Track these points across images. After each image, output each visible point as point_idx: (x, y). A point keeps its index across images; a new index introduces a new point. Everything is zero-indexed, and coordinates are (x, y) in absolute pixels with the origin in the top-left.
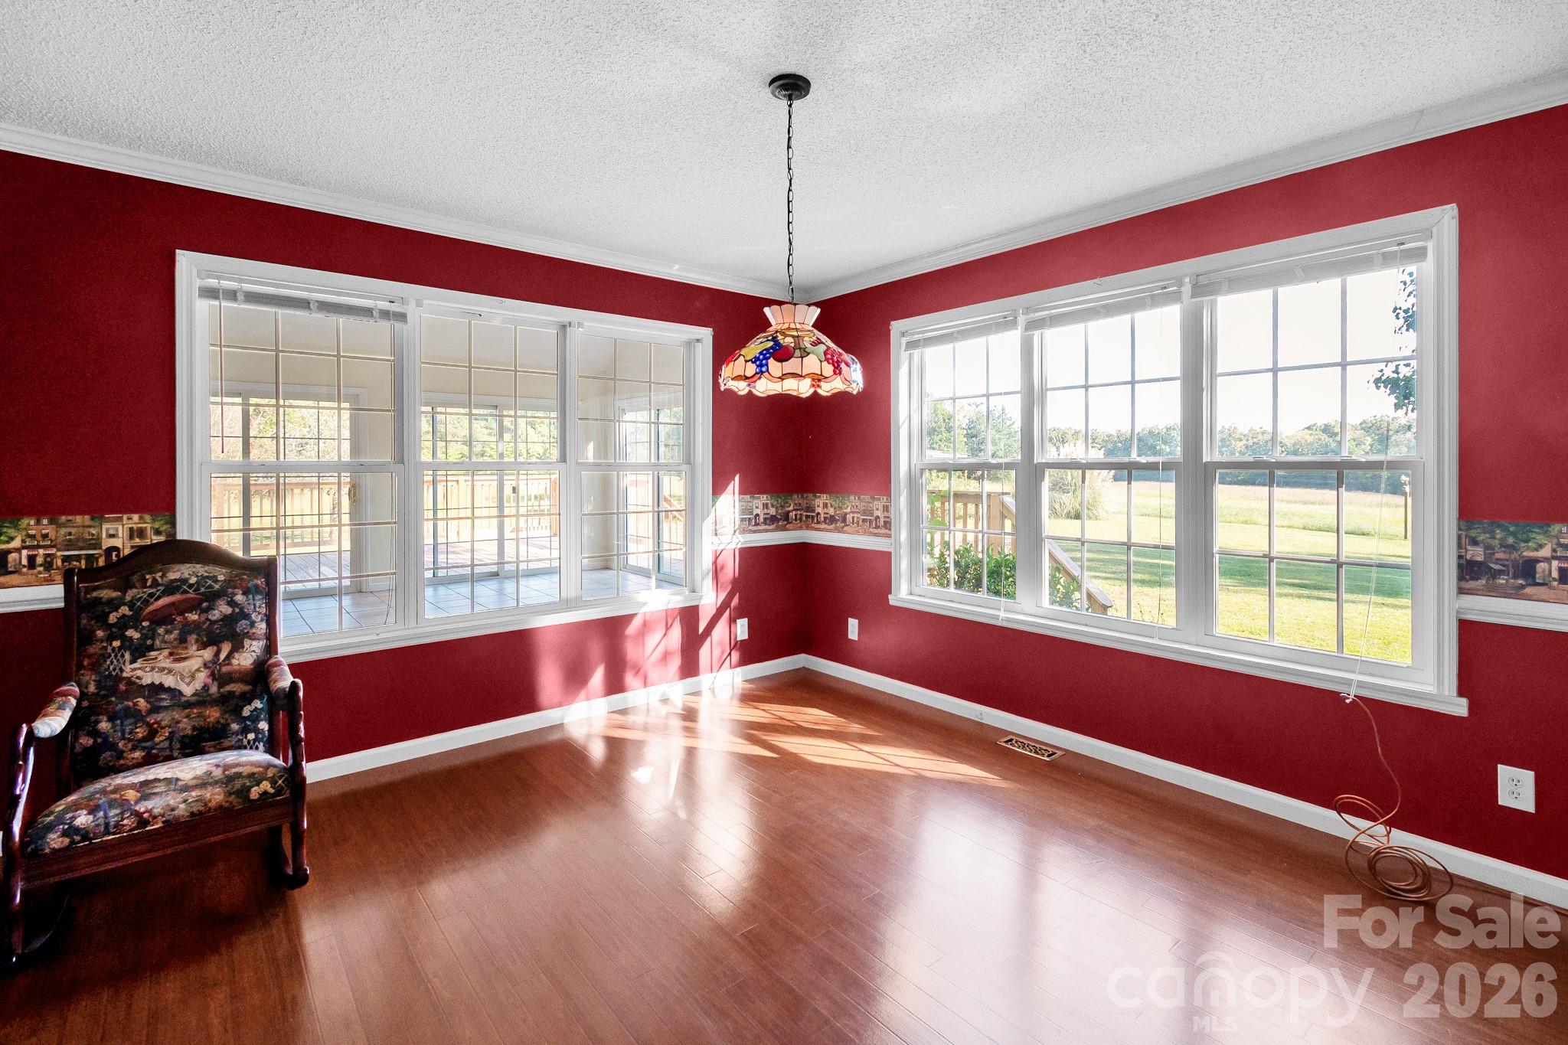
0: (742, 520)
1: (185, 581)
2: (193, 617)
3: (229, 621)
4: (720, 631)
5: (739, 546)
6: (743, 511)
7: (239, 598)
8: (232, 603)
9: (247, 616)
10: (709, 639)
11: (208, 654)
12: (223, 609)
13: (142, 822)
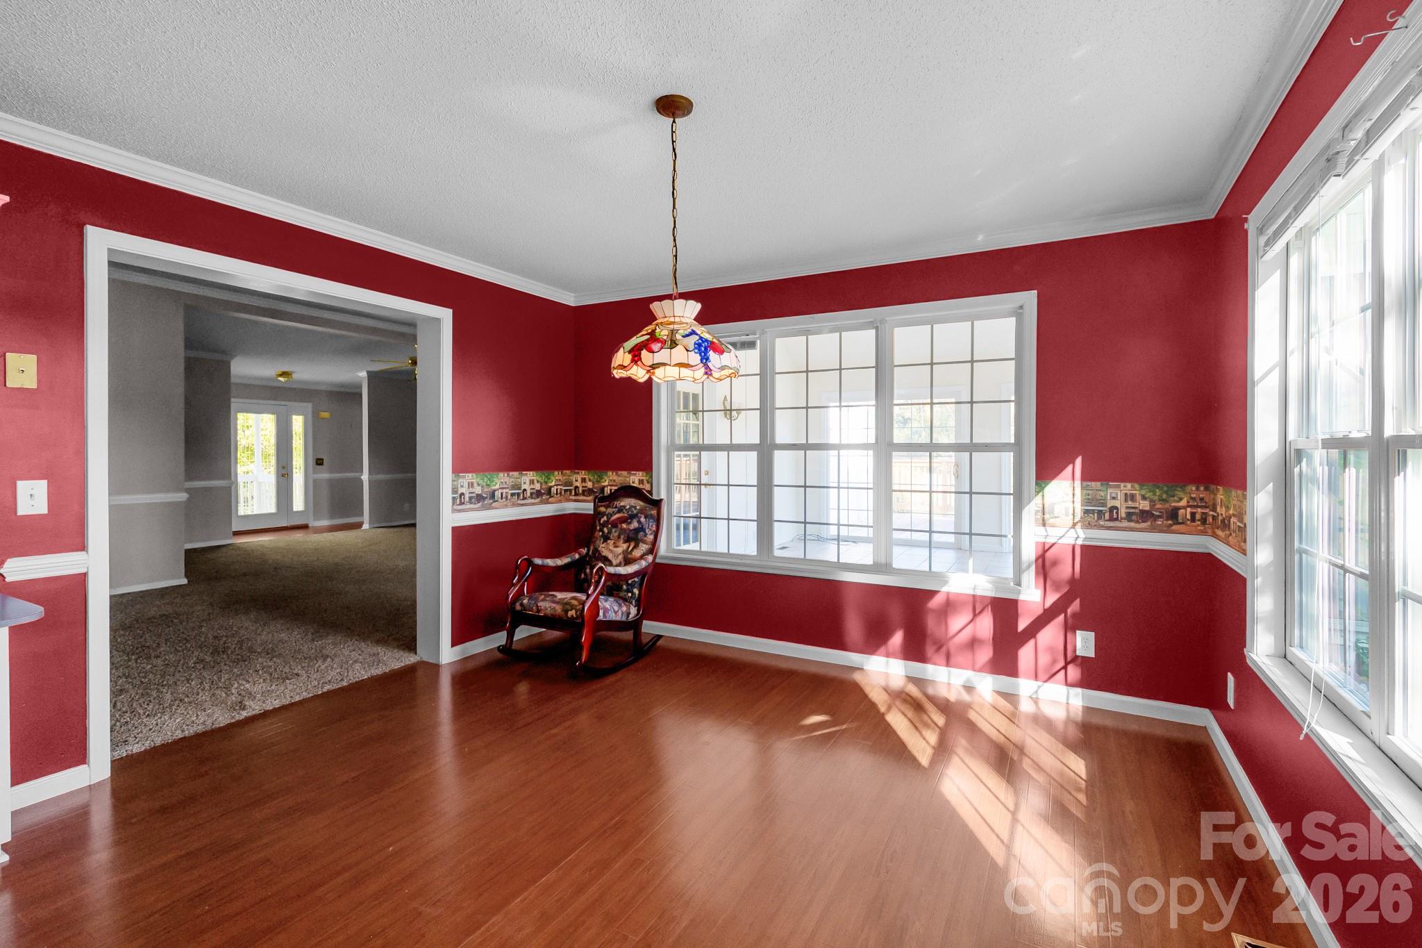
0: (1086, 512)
1: (624, 507)
2: (624, 526)
3: (637, 531)
4: (1050, 635)
5: (1080, 542)
6: (1087, 501)
7: (643, 519)
8: (639, 522)
9: (644, 530)
10: (1031, 643)
11: (625, 546)
12: (635, 525)
13: (538, 611)
